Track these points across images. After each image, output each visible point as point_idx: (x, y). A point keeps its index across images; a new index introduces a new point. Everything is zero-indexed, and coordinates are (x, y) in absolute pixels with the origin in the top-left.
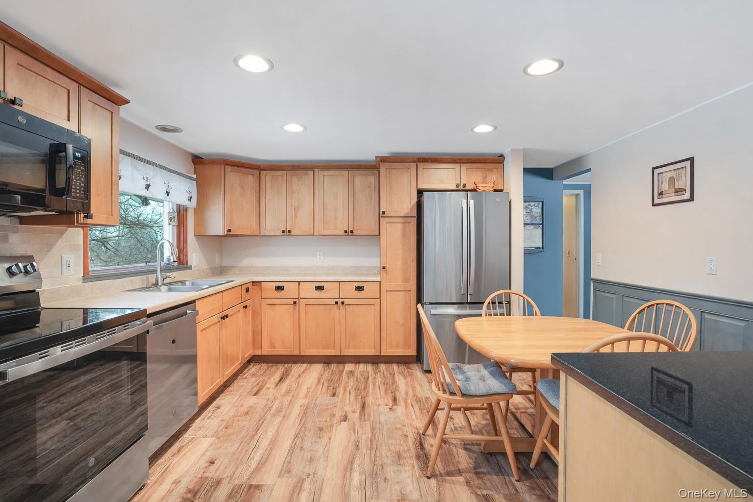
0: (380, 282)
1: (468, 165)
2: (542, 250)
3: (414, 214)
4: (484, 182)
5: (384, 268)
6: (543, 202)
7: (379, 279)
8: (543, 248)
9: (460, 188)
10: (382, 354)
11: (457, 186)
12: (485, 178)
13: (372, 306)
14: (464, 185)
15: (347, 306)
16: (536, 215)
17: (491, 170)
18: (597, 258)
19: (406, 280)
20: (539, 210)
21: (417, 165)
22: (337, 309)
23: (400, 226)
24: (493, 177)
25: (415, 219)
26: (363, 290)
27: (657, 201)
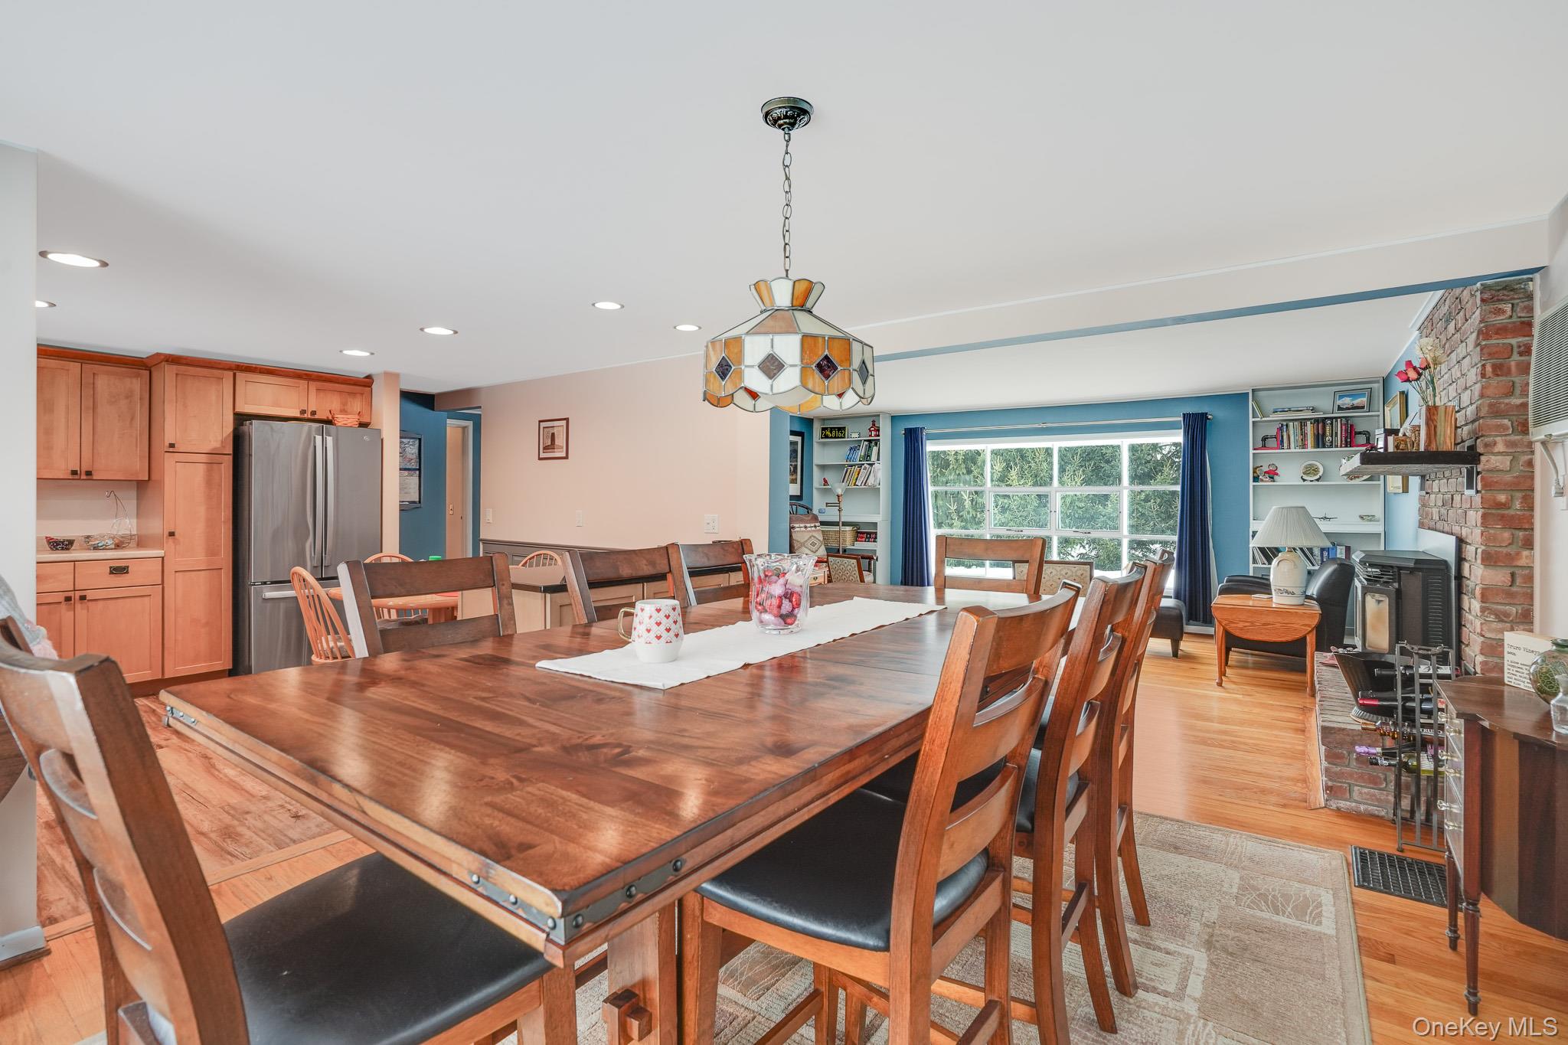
0: (163, 558)
1: (319, 384)
2: (419, 505)
3: (229, 450)
4: (343, 411)
5: (172, 534)
6: (420, 440)
7: (161, 553)
8: (420, 502)
9: (306, 416)
10: (166, 676)
11: (303, 412)
12: (345, 404)
13: (146, 599)
14: (314, 413)
15: (90, 603)
16: (411, 456)
17: (353, 394)
18: (487, 515)
19: (212, 551)
20: (415, 450)
21: (235, 375)
22: (68, 610)
23: (201, 468)
24: (356, 405)
25: (231, 457)
26: (127, 572)
27: (543, 455)
